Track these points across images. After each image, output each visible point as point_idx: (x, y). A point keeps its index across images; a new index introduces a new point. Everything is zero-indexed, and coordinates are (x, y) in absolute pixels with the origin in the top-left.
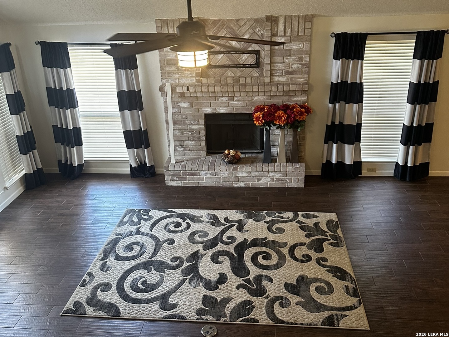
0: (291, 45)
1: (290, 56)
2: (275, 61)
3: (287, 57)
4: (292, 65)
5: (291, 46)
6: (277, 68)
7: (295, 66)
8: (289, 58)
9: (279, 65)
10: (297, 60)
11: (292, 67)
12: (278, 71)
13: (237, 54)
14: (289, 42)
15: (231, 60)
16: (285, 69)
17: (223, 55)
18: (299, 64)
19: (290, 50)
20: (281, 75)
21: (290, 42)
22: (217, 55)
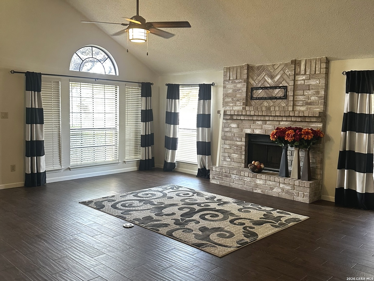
0: (310, 81)
1: (309, 90)
2: (297, 94)
3: (307, 91)
4: (311, 97)
6: (299, 99)
7: (313, 98)
8: (308, 91)
9: (300, 97)
10: (314, 93)
11: (310, 99)
12: (300, 102)
13: (271, 90)
14: (308, 79)
15: (267, 93)
16: (305, 100)
17: (262, 90)
18: (316, 96)
19: (309, 85)
20: (302, 105)
21: (310, 79)
22: (258, 90)
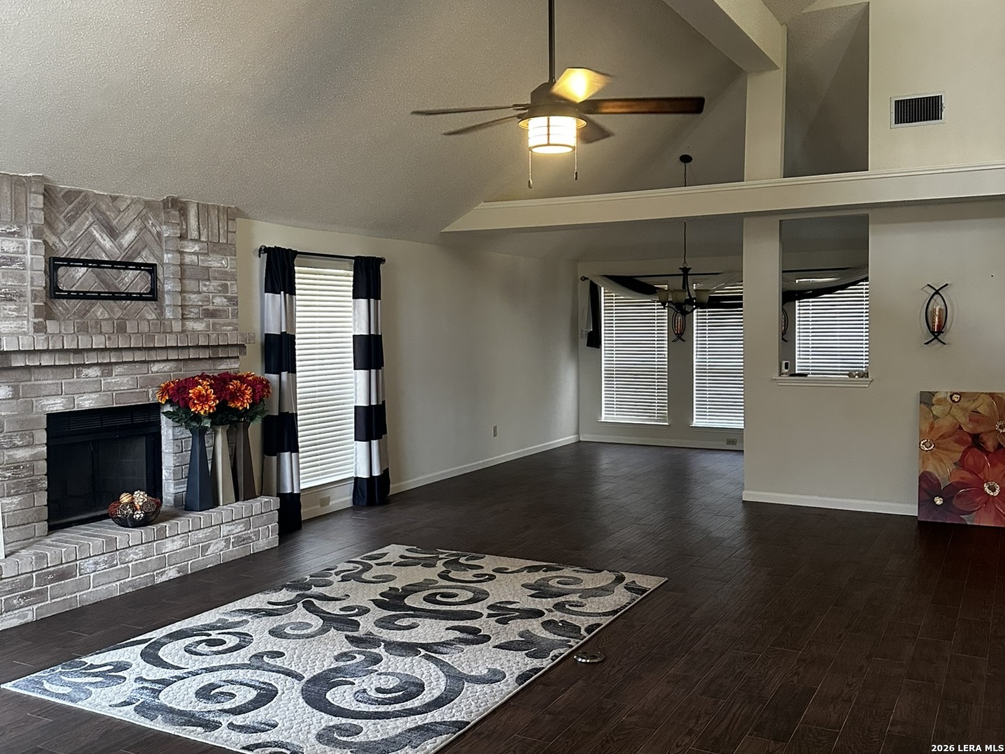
0: (210, 259)
1: (209, 280)
2: (186, 290)
3: (205, 282)
4: (213, 297)
5: (209, 261)
6: (190, 303)
7: (218, 301)
8: (207, 283)
9: (193, 296)
10: (220, 289)
11: (213, 303)
12: (192, 310)
13: (114, 270)
14: (206, 254)
16: (202, 306)
17: (86, 268)
18: (223, 296)
19: (208, 268)
20: (196, 318)
22: (74, 268)
